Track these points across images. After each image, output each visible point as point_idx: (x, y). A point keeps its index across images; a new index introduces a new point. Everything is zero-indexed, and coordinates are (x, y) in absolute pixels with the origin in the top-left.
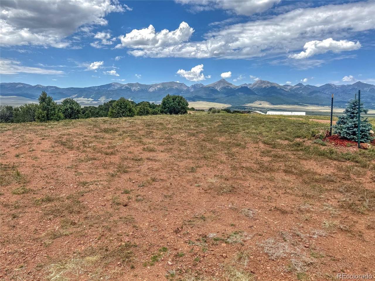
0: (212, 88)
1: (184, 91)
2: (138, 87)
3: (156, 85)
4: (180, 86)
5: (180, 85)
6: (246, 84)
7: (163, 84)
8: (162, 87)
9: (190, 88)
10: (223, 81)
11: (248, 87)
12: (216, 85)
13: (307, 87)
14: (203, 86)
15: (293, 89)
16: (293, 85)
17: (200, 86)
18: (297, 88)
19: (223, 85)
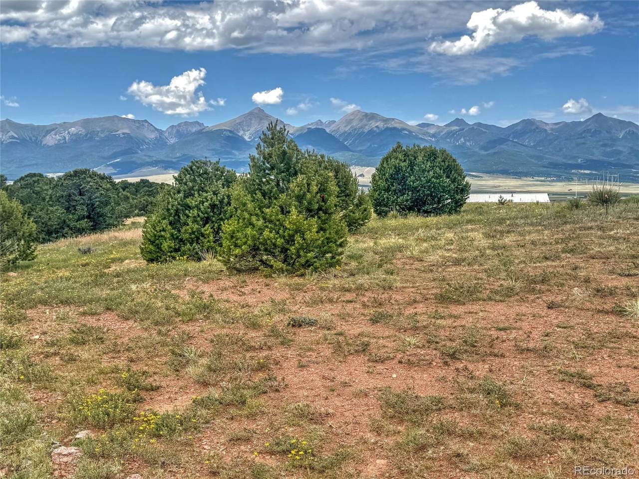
0: (228, 133)
1: (147, 144)
2: (12, 133)
3: (65, 126)
4: (138, 128)
5: (137, 125)
7: (86, 123)
8: (82, 131)
9: (166, 134)
10: (260, 113)
11: (328, 130)
12: (239, 124)
13: (475, 127)
14: (203, 129)
15: (442, 134)
16: (442, 124)
17: (194, 129)
18: (452, 132)
19: (259, 125)
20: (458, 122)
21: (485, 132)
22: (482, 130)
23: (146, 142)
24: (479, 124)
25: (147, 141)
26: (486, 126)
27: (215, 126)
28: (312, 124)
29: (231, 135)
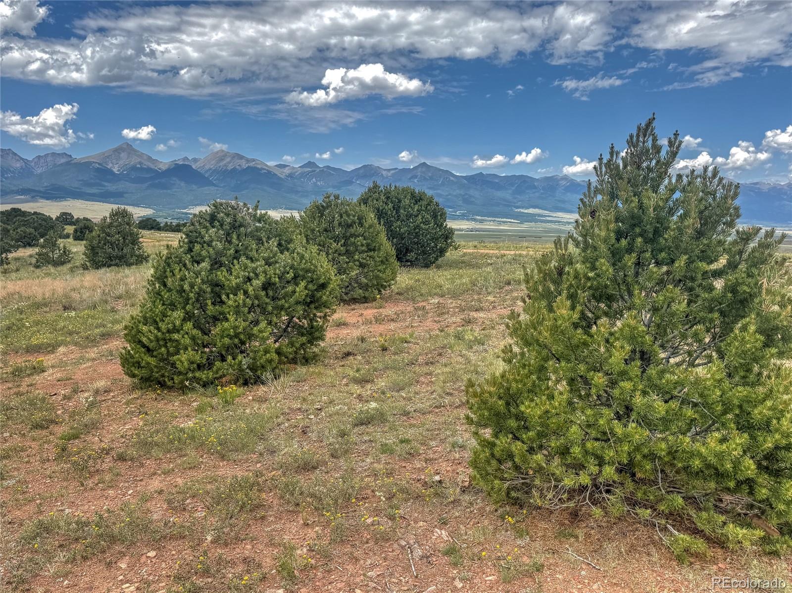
0: (97, 165)
6: (186, 159)
9: (33, 164)
10: (128, 147)
11: (194, 167)
12: (108, 157)
13: (325, 170)
14: (71, 161)
15: (297, 174)
16: (297, 166)
17: (63, 161)
18: (305, 173)
19: (127, 159)
20: (310, 164)
21: (333, 174)
22: (330, 173)
23: (10, 171)
24: (328, 167)
25: (12, 169)
26: (334, 169)
27: (84, 158)
28: (179, 160)
29: (100, 167)
